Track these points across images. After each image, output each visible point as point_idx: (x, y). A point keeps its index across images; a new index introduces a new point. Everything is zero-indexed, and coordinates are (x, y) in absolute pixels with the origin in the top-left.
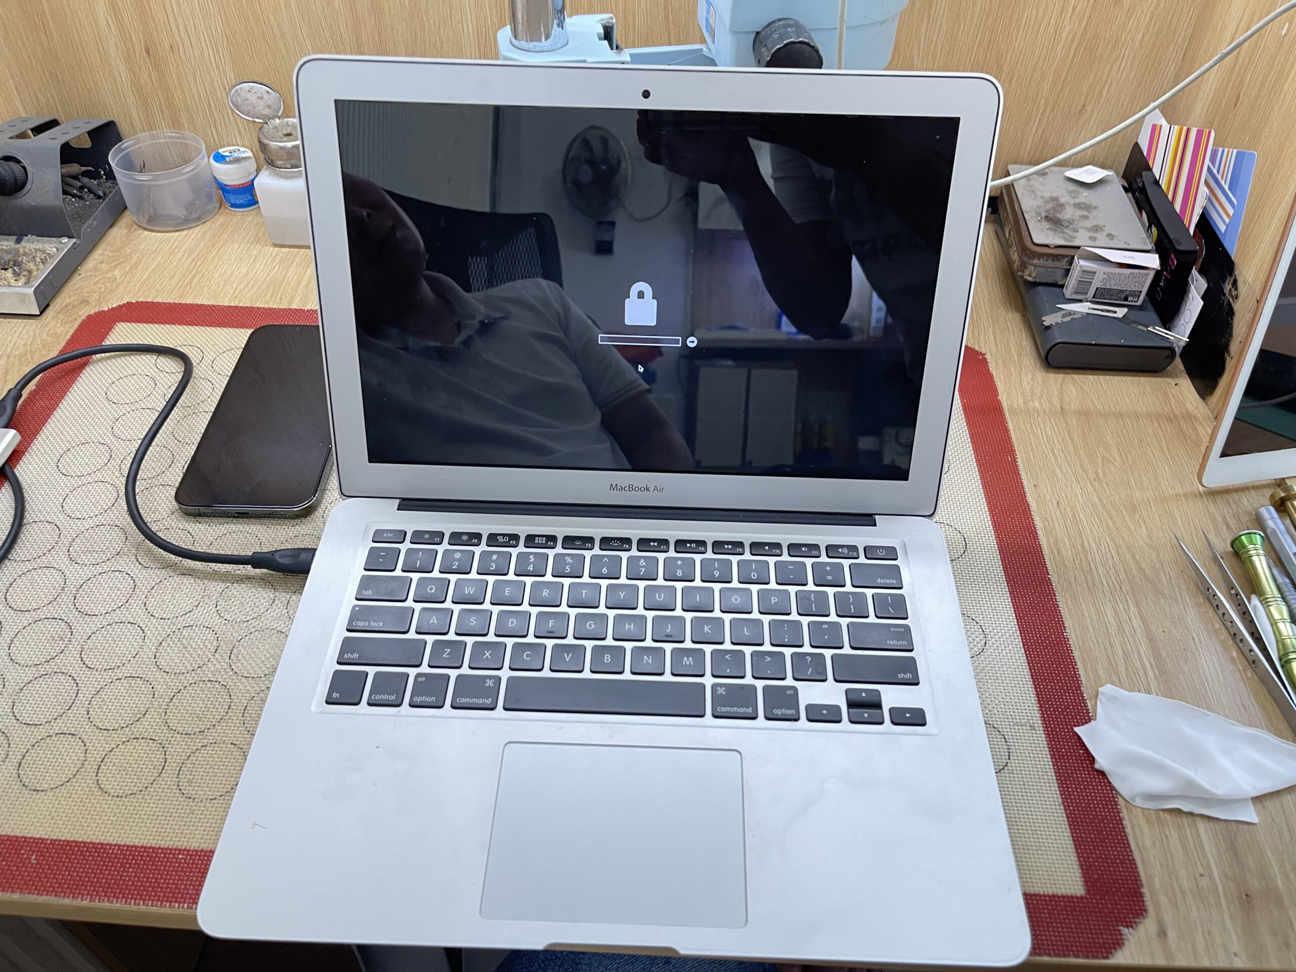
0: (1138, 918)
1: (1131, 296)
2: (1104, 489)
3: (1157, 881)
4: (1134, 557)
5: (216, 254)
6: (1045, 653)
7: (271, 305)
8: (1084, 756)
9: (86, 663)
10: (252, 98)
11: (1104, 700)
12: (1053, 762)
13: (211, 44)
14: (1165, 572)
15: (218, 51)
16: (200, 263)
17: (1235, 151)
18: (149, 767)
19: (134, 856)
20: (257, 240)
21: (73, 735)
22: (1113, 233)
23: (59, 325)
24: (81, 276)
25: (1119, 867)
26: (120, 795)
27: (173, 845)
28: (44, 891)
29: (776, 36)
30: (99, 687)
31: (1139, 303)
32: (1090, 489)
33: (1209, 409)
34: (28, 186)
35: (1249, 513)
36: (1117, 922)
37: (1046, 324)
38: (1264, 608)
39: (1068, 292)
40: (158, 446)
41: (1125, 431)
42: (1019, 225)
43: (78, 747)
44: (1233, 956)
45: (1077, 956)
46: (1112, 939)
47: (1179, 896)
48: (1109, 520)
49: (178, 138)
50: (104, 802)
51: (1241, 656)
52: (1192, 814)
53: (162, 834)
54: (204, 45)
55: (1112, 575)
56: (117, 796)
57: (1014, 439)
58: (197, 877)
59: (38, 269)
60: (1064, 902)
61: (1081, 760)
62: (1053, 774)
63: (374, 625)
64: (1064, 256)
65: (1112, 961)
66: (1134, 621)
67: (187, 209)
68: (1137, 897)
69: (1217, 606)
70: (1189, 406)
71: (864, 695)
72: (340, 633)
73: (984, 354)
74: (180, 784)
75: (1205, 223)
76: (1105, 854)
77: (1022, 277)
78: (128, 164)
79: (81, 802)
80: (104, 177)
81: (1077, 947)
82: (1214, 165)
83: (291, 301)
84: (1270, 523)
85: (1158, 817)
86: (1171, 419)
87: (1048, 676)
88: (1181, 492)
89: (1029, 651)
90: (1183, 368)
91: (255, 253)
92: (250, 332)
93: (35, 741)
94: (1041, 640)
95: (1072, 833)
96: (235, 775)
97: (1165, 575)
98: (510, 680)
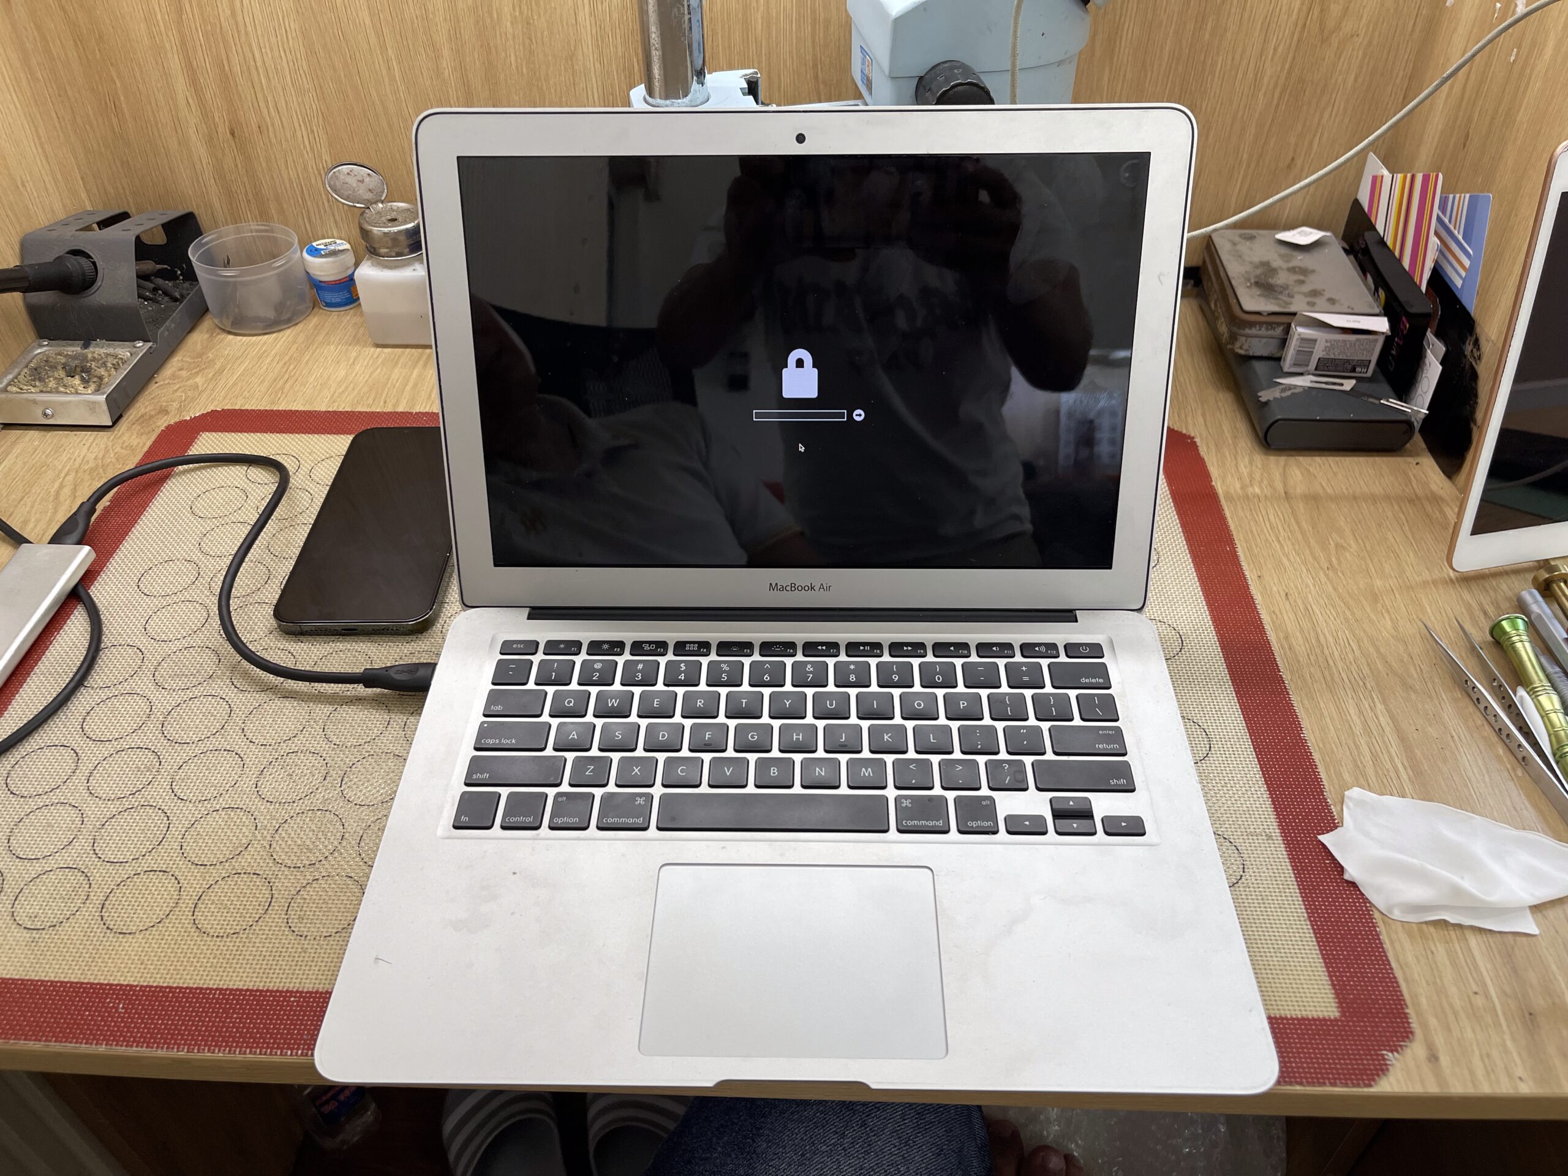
0: (1404, 1041)
1: (1359, 366)
2: (1340, 578)
3: (1423, 1001)
4: (1378, 650)
5: (311, 357)
6: (1280, 756)
7: (373, 409)
8: (1331, 867)
9: (178, 794)
10: (352, 181)
11: (1351, 804)
12: (1294, 874)
13: (305, 124)
14: (1414, 665)
15: (312, 131)
16: (292, 367)
17: (1468, 195)
18: (254, 903)
19: (238, 1000)
20: (356, 341)
21: (165, 872)
22: (1334, 297)
23: (134, 437)
24: (157, 385)
25: (1377, 986)
26: (221, 934)
27: (283, 987)
28: (133, 1042)
29: (941, 79)
30: (194, 819)
31: (1369, 374)
32: (1324, 579)
33: (1458, 489)
34: (98, 283)
35: (1509, 599)
36: (1379, 1046)
37: (1263, 399)
38: (1532, 699)
39: (1287, 366)
40: (252, 561)
41: (1360, 516)
42: (1226, 292)
43: (170, 885)
44: (1518, 1081)
45: (1334, 1085)
46: (1374, 1065)
47: (1451, 1017)
48: (1347, 612)
49: (266, 231)
50: (203, 943)
51: (1509, 754)
52: (1460, 926)
53: (271, 975)
54: (297, 125)
55: (1353, 670)
56: (217, 936)
57: (1232, 527)
58: (312, 1021)
59: (110, 375)
60: (1316, 1025)
61: (1327, 871)
62: (1296, 887)
63: (506, 742)
64: (1279, 324)
65: (1374, 1090)
66: (1381, 718)
67: (276, 310)
68: (1401, 1018)
69: (1478, 699)
70: (1434, 487)
71: (1071, 803)
72: (467, 752)
73: (1193, 438)
74: (290, 921)
75: (1438, 278)
76: (1361, 973)
77: (1232, 350)
78: (209, 259)
79: (175, 944)
80: (181, 278)
81: (1333, 1074)
82: (1444, 212)
83: (397, 403)
84: (1535, 608)
85: (1420, 930)
86: (1414, 500)
87: (1284, 781)
88: (1429, 578)
89: (1262, 755)
90: (1424, 446)
91: (354, 354)
92: (351, 437)
93: (120, 880)
94: (1275, 742)
95: (1321, 950)
96: (352, 910)
97: (1416, 669)
98: (663, 797)
